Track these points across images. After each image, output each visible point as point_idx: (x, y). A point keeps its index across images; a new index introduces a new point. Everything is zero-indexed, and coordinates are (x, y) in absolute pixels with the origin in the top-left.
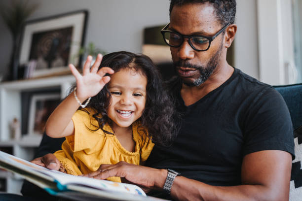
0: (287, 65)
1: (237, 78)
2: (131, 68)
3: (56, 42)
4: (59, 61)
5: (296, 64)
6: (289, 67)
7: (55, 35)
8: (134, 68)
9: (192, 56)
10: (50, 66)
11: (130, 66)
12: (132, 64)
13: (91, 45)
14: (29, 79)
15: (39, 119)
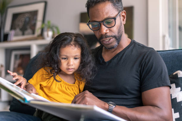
0: (164, 37)
1: (133, 45)
2: (72, 45)
3: (27, 20)
4: (29, 31)
5: (170, 36)
6: (166, 38)
7: (27, 15)
8: (74, 44)
9: (108, 31)
10: (23, 34)
11: (72, 44)
12: (72, 43)
13: (49, 22)
14: (11, 41)
15: (16, 66)
